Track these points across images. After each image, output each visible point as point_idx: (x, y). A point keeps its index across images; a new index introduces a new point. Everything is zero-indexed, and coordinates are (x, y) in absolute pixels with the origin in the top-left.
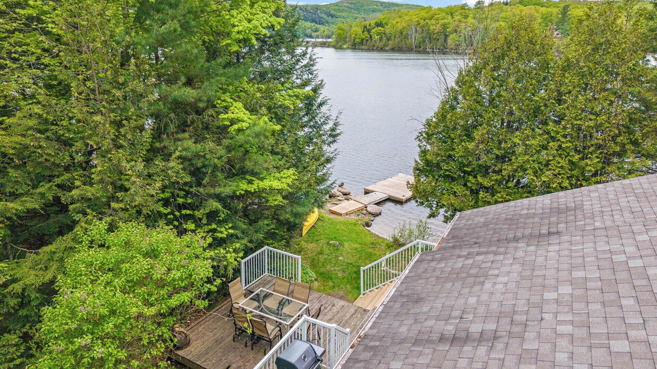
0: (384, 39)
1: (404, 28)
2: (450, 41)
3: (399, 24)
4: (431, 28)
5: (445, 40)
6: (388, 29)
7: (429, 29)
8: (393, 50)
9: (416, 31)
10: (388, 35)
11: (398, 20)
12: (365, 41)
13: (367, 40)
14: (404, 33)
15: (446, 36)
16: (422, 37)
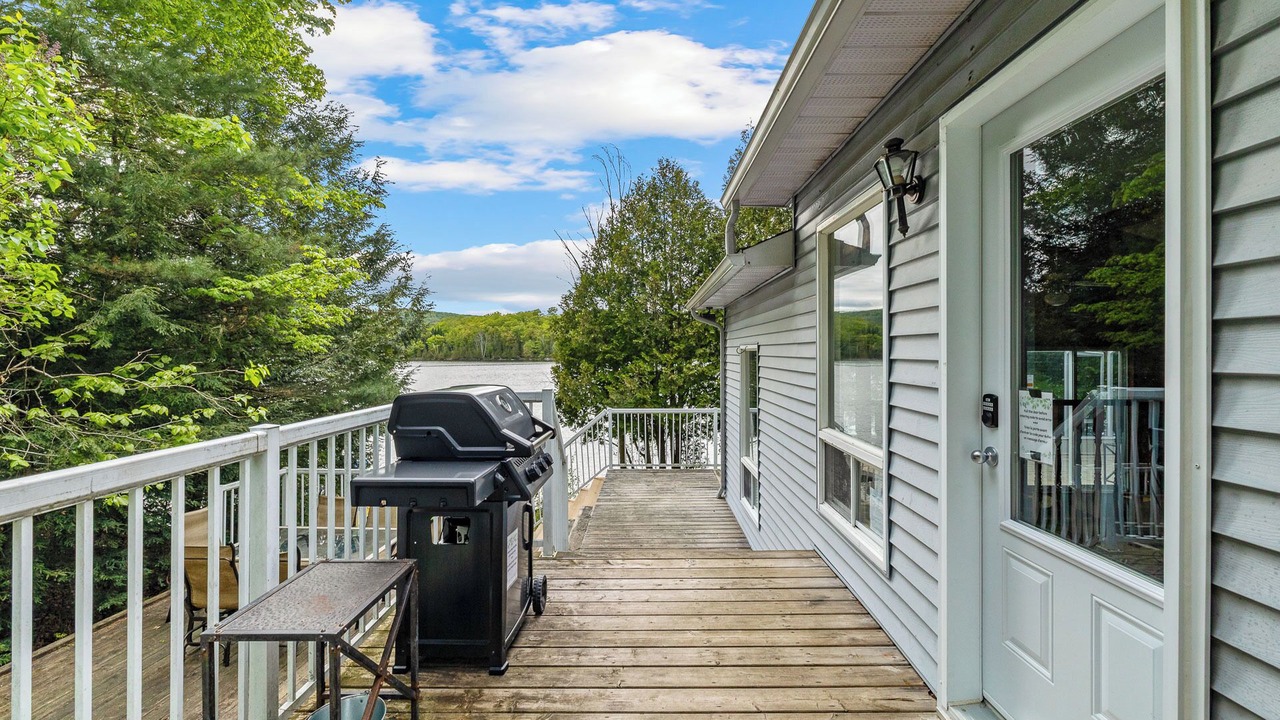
0: (445, 349)
1: (469, 335)
2: (525, 347)
3: (463, 331)
4: (502, 335)
5: (520, 348)
6: (448, 337)
7: (499, 336)
8: (457, 360)
9: (485, 339)
10: (450, 344)
11: (461, 326)
12: (419, 352)
13: (422, 351)
14: (470, 341)
15: (520, 344)
16: (492, 345)
